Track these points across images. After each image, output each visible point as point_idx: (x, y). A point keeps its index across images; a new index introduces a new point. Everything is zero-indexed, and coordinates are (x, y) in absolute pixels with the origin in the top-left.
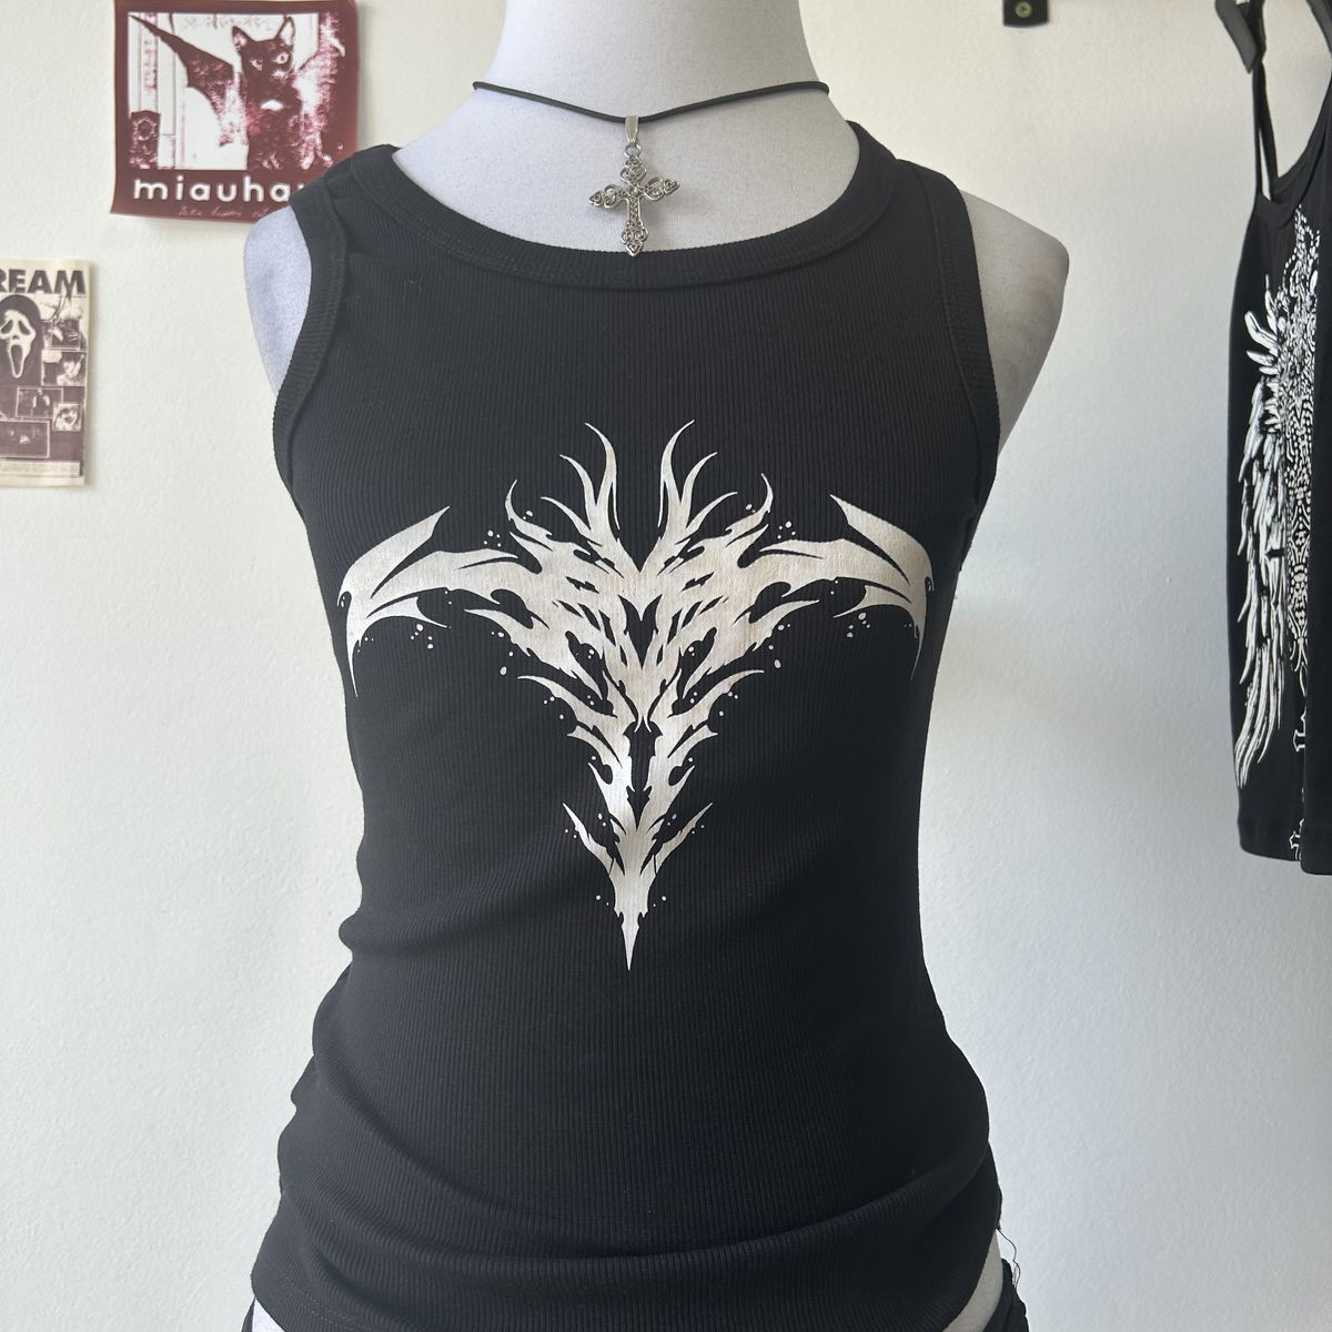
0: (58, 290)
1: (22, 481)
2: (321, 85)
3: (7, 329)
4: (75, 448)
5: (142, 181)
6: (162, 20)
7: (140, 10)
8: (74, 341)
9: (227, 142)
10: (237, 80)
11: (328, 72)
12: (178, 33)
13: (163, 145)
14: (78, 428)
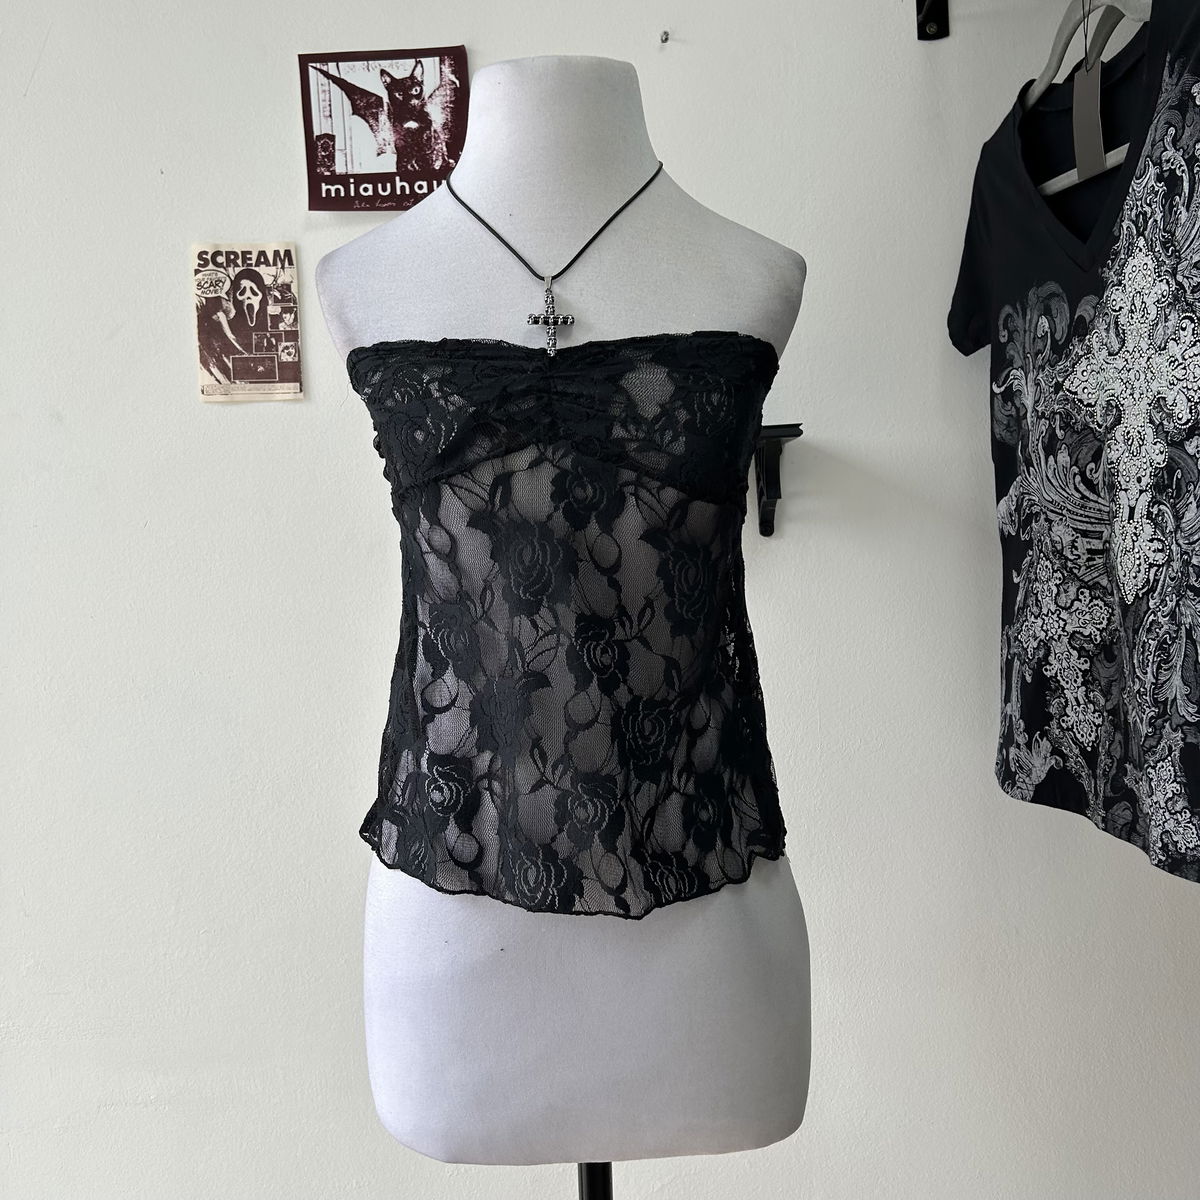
0: (275, 264)
1: (262, 397)
2: (444, 109)
3: (241, 294)
4: (293, 373)
5: (326, 184)
6: (331, 68)
7: (316, 62)
8: (287, 298)
9: (382, 153)
10: (386, 108)
11: (448, 98)
12: (342, 77)
13: (338, 155)
14: (296, 359)
